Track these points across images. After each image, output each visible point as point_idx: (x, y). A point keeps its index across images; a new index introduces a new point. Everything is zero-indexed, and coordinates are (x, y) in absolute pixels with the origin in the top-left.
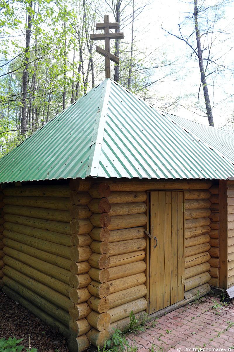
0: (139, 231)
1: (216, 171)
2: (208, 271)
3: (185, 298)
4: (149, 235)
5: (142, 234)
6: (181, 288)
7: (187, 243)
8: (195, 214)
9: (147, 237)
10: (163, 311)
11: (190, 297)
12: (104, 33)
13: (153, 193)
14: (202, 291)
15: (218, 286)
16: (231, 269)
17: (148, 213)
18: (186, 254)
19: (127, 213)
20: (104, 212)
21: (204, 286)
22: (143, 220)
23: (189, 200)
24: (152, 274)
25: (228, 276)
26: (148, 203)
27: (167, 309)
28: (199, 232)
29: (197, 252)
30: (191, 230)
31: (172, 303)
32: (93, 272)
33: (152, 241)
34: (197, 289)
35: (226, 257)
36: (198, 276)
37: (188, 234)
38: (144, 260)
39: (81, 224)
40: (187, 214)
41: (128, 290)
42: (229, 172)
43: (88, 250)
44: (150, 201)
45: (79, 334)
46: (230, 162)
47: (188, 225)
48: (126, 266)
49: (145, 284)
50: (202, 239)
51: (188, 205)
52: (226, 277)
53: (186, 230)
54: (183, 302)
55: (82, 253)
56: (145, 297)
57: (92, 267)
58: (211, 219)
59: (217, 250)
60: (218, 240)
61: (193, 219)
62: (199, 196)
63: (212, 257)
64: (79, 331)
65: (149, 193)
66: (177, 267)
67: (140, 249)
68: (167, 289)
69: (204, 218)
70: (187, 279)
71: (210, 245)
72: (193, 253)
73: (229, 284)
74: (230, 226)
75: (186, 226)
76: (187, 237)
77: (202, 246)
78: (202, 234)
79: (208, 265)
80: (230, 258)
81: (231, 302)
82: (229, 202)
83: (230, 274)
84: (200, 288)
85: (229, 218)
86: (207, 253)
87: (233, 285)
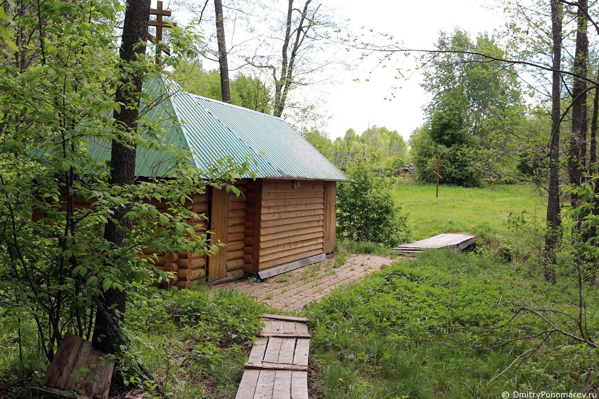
2: (243, 258)
3: (227, 276)
6: (225, 268)
7: (230, 230)
8: (235, 206)
11: (230, 276)
12: (156, 20)
14: (237, 274)
15: (251, 270)
16: (262, 256)
17: (207, 202)
18: (229, 240)
21: (239, 270)
22: (204, 208)
25: (260, 262)
27: (217, 281)
28: (238, 222)
29: (236, 239)
30: (232, 219)
31: (219, 278)
33: (212, 224)
34: (235, 271)
35: (259, 244)
36: (236, 261)
37: (230, 223)
40: (231, 205)
41: (195, 260)
42: (265, 171)
45: (174, 283)
46: (266, 161)
47: (231, 215)
49: (204, 257)
50: (239, 229)
51: (231, 198)
52: (258, 262)
53: (229, 219)
54: (226, 279)
56: (204, 267)
58: (247, 211)
59: (251, 239)
60: (252, 230)
61: (234, 210)
63: (246, 245)
68: (218, 265)
69: (242, 210)
70: (228, 261)
71: (245, 235)
72: (232, 239)
73: (260, 268)
74: (263, 218)
75: (229, 216)
76: (229, 225)
77: (239, 234)
78: (239, 224)
79: (243, 252)
80: (262, 246)
81: (263, 281)
82: (263, 196)
83: (261, 260)
84: (237, 271)
85: (263, 211)
86: (242, 242)
87: (263, 269)
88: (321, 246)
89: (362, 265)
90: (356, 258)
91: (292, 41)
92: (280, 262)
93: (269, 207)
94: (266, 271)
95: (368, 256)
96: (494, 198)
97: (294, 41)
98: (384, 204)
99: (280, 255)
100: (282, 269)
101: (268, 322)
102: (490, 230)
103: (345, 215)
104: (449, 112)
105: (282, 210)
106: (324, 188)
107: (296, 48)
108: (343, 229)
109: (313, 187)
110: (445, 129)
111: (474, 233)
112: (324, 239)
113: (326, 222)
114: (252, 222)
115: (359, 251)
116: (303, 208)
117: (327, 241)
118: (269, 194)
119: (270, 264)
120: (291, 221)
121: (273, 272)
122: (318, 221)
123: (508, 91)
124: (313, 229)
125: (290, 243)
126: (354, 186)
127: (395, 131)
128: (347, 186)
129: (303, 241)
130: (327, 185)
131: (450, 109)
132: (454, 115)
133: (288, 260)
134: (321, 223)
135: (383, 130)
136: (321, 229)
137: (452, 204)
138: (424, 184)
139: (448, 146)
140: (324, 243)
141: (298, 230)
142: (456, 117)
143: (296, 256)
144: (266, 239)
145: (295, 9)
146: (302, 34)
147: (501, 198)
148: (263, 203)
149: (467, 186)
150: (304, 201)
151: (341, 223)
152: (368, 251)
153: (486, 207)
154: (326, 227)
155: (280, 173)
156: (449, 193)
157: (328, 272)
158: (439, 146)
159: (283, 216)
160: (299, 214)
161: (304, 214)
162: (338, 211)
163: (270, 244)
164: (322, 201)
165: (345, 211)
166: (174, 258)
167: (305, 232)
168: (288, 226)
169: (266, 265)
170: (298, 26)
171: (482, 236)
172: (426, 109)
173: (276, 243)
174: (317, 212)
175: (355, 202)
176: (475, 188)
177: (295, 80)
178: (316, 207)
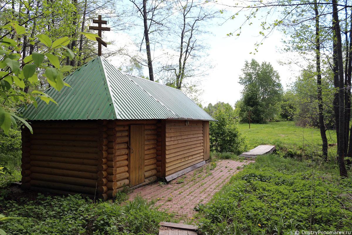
0: (125, 145)
1: (161, 115)
2: (156, 169)
3: (145, 181)
4: (130, 147)
5: (126, 146)
6: (143, 176)
7: (146, 152)
8: (149, 137)
9: (129, 148)
10: (136, 186)
11: (147, 181)
12: (98, 26)
13: (132, 126)
14: (152, 179)
15: (161, 176)
16: (167, 167)
17: (129, 136)
18: (146, 158)
19: (120, 135)
20: (115, 135)
21: (154, 176)
22: (127, 139)
23: (146, 130)
24: (131, 167)
25: (166, 171)
26: (129, 131)
27: (138, 186)
28: (151, 147)
29: (150, 157)
30: (147, 146)
31: (139, 183)
32: (109, 163)
33: (131, 150)
34: (151, 178)
35: (165, 160)
36: (151, 171)
37: (146, 148)
38: (127, 160)
39: (104, 140)
40: (146, 137)
41: (121, 174)
42: (167, 115)
43: (106, 152)
44: (130, 130)
45: (104, 192)
46: (168, 109)
47: (146, 143)
48: (120, 162)
49: (128, 172)
50: (152, 151)
51: (146, 132)
52: (165, 171)
53: (145, 146)
54: (144, 183)
55: (105, 154)
56: (127, 178)
57: (108, 161)
58: (157, 140)
59: (160, 157)
60: (160, 152)
61: (148, 140)
62: (151, 127)
63: (158, 161)
64: (104, 190)
65: (129, 126)
66: (141, 164)
67: (126, 154)
68: (137, 175)
69: (154, 139)
70: (146, 172)
71: (157, 154)
72: (148, 158)
73: (166, 175)
74: (167, 144)
75: (145, 144)
76: (145, 149)
77: (152, 155)
78: (153, 148)
79: (155, 165)
80: (167, 161)
81: (168, 183)
82: (167, 131)
83: (167, 170)
84: (152, 177)
85: (167, 140)
86: (155, 159)
87: (169, 175)
88: (202, 157)
89: (226, 168)
90: (222, 162)
91: (183, 57)
92: (179, 169)
93: (171, 137)
94: (170, 176)
95: (228, 161)
96: (273, 128)
97: (185, 57)
98: (234, 132)
99: (179, 165)
100: (180, 173)
101: (166, 231)
102: (281, 143)
103: (213, 138)
104: (252, 93)
105: (179, 138)
106: (203, 125)
107: (185, 60)
108: (213, 146)
109: (197, 124)
110: (250, 100)
111: (274, 144)
112: (204, 153)
113: (204, 143)
114: (161, 147)
115: (223, 158)
116: (191, 136)
117: (206, 154)
118: (171, 129)
119: (173, 171)
120: (185, 145)
121: (175, 176)
122: (200, 143)
123: (276, 83)
124: (197, 148)
125: (184, 157)
126: (218, 124)
127: (228, 103)
128: (214, 124)
129: (192, 155)
130: (204, 123)
131: (252, 91)
132: (254, 94)
133: (184, 167)
134: (202, 144)
135: (223, 103)
136: (202, 148)
137: (257, 131)
138: (243, 123)
139: (252, 106)
140: (204, 155)
141: (189, 149)
142: (255, 94)
143: (189, 164)
144: (169, 156)
145: (184, 42)
146: (188, 53)
147: (276, 127)
148: (167, 135)
149: (261, 123)
150: (192, 133)
151: (212, 143)
152: (227, 158)
153: (271, 132)
154: (205, 146)
155: (177, 116)
156: (254, 126)
157: (208, 174)
158: (248, 107)
159: (180, 142)
160: (189, 140)
161: (192, 140)
162: (210, 137)
163: (173, 159)
164: (202, 132)
165: (213, 137)
166: (103, 175)
167: (193, 150)
168: (183, 147)
169: (170, 172)
170: (186, 49)
171: (278, 146)
172: (242, 92)
173: (176, 158)
174: (199, 138)
175: (219, 132)
176: (264, 124)
177: (185, 74)
178: (199, 135)
